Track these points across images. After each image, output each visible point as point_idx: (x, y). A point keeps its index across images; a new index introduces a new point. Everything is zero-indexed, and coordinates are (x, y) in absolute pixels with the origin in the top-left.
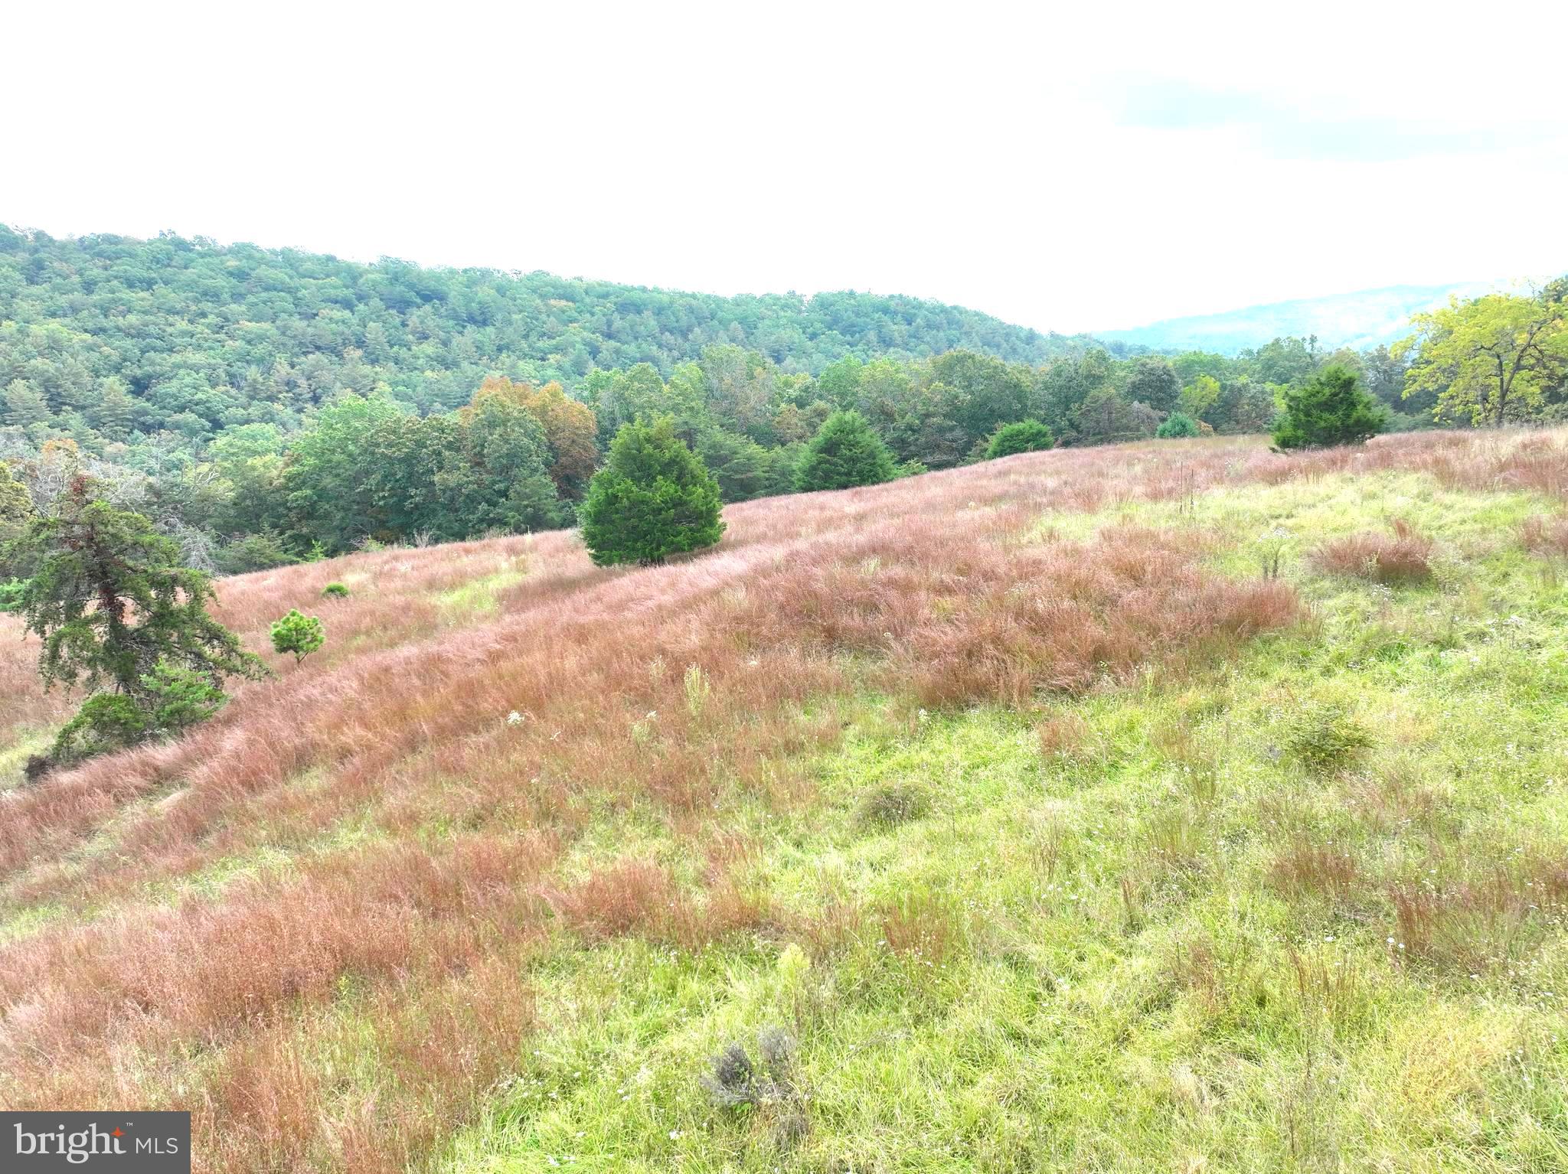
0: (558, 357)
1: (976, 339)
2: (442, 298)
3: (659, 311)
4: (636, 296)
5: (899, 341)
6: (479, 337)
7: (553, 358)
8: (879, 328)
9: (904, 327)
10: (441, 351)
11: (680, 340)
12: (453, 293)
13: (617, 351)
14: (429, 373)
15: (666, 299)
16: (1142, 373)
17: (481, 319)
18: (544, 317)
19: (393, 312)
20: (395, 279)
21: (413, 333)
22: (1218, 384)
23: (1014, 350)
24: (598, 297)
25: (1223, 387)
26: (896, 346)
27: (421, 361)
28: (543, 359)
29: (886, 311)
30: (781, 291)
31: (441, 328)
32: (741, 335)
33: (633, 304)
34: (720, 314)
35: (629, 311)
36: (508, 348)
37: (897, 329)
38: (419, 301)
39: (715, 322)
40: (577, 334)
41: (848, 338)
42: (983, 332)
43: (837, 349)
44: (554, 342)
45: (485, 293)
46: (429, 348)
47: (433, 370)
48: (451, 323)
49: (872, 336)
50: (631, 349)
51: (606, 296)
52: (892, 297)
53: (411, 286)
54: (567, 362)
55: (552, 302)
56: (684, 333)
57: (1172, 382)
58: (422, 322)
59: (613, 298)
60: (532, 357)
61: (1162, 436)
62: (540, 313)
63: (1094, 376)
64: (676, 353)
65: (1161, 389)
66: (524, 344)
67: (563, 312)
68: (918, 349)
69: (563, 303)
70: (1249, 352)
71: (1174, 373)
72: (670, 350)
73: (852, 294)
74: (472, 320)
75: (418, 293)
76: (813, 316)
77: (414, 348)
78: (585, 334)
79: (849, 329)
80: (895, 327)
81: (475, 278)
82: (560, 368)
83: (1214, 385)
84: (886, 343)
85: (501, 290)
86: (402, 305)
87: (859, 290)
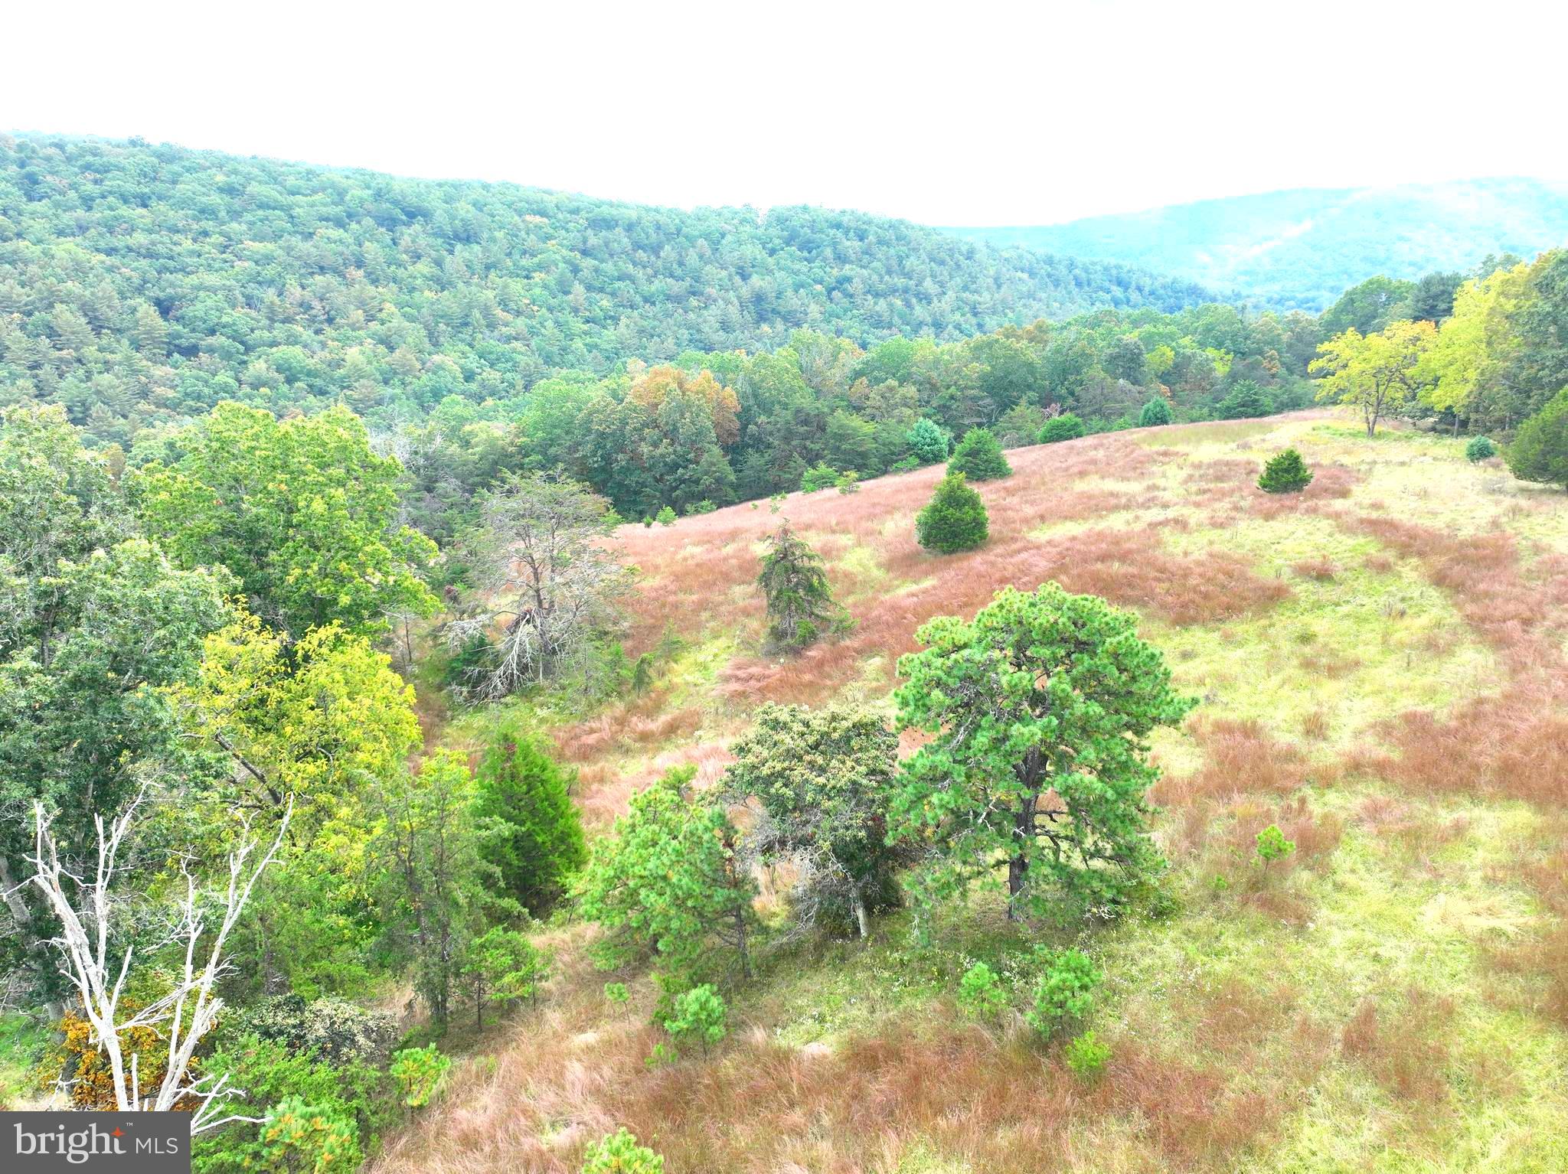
0: (543, 275)
2: (426, 215)
3: (630, 228)
4: (605, 211)
5: (853, 257)
6: (466, 255)
7: (538, 277)
8: (835, 244)
9: (857, 244)
10: (436, 271)
11: (653, 258)
12: (439, 212)
13: (596, 270)
14: (427, 293)
15: (633, 215)
17: (466, 236)
18: (523, 234)
19: (383, 230)
20: (379, 195)
21: (406, 252)
24: (572, 212)
26: (851, 262)
27: (419, 282)
28: (527, 277)
29: (838, 226)
30: (738, 206)
31: (431, 247)
32: (708, 253)
33: (604, 220)
34: (685, 230)
35: (601, 228)
36: (496, 268)
37: (851, 246)
38: (404, 218)
39: (682, 239)
40: (556, 252)
41: (806, 254)
43: (797, 266)
44: (536, 260)
45: (464, 210)
46: (424, 267)
47: (430, 290)
48: (440, 241)
49: (828, 252)
50: (608, 267)
51: (576, 211)
52: (843, 212)
53: (395, 203)
54: (551, 279)
55: (528, 218)
56: (656, 250)
58: (413, 242)
59: (583, 214)
60: (518, 276)
62: (519, 230)
64: (649, 271)
66: (509, 263)
67: (541, 228)
68: (872, 265)
69: (538, 219)
72: (644, 267)
73: (805, 209)
74: (457, 237)
75: (402, 210)
76: (773, 232)
77: (410, 268)
78: (565, 252)
79: (807, 246)
80: (848, 243)
81: (452, 193)
82: (545, 287)
84: (841, 259)
85: (478, 206)
86: (389, 223)
87: (812, 204)
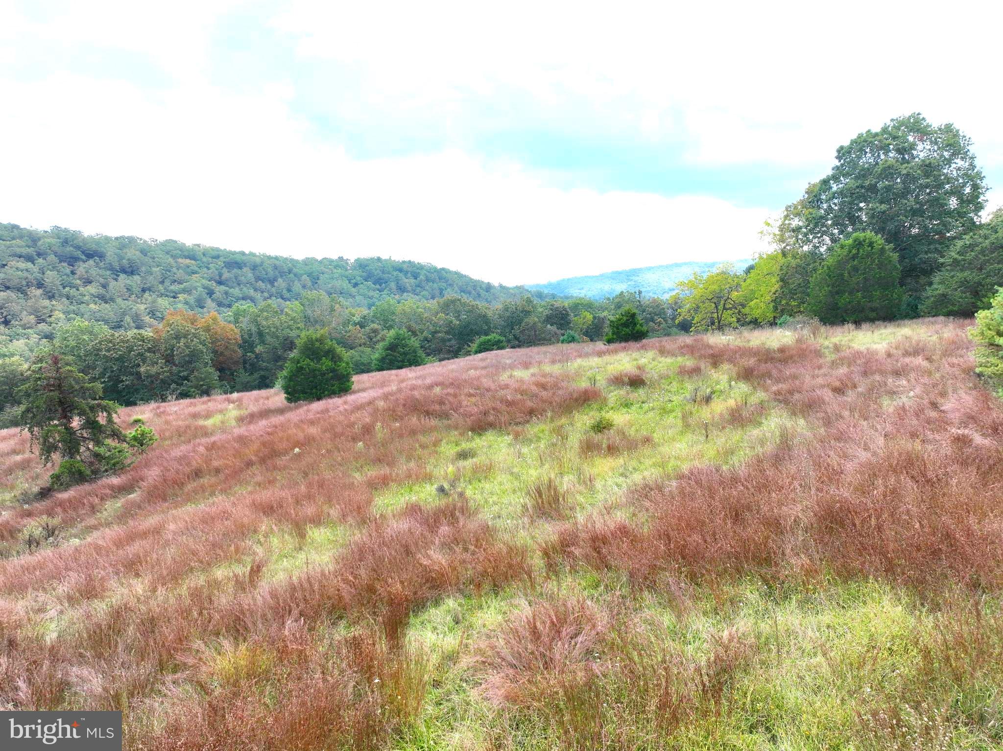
0: (186, 296)
1: (456, 288)
2: (101, 256)
3: (254, 268)
4: (238, 258)
5: (410, 288)
6: (128, 282)
7: (181, 297)
8: (397, 281)
9: (412, 281)
10: (102, 291)
11: (269, 286)
12: (109, 253)
13: (226, 293)
14: (92, 306)
15: (258, 260)
16: (552, 309)
17: (130, 270)
18: (174, 270)
19: (65, 264)
20: (66, 242)
21: (80, 279)
22: (592, 316)
23: (479, 295)
24: (213, 258)
25: (594, 318)
26: (408, 292)
27: (86, 298)
28: (174, 297)
29: (401, 270)
30: (335, 257)
31: (100, 276)
32: (309, 284)
33: (236, 263)
34: (295, 270)
35: (234, 268)
36: (150, 290)
37: (409, 282)
38: (84, 257)
39: (292, 275)
40: (198, 282)
41: (378, 286)
42: (460, 284)
43: (371, 293)
44: (182, 286)
45: (132, 254)
46: (92, 289)
47: (96, 304)
48: (108, 273)
49: (393, 285)
50: (236, 292)
51: (217, 257)
52: (404, 262)
53: (78, 248)
54: (191, 299)
55: (180, 260)
56: (272, 282)
57: (568, 315)
58: (87, 272)
59: (222, 259)
60: (167, 296)
61: (562, 342)
62: (172, 267)
63: (526, 311)
64: (266, 294)
65: (562, 319)
66: (161, 287)
67: (188, 267)
68: (422, 294)
69: (188, 261)
70: (608, 299)
71: (568, 310)
72: (262, 292)
73: (379, 259)
74: (124, 271)
75: (83, 252)
76: (356, 272)
77: (81, 289)
78: (204, 281)
79: (379, 281)
80: (407, 280)
81: (125, 243)
82: (186, 303)
83: (589, 317)
84: (402, 289)
85: (144, 252)
86: (72, 261)
87: (384, 257)
